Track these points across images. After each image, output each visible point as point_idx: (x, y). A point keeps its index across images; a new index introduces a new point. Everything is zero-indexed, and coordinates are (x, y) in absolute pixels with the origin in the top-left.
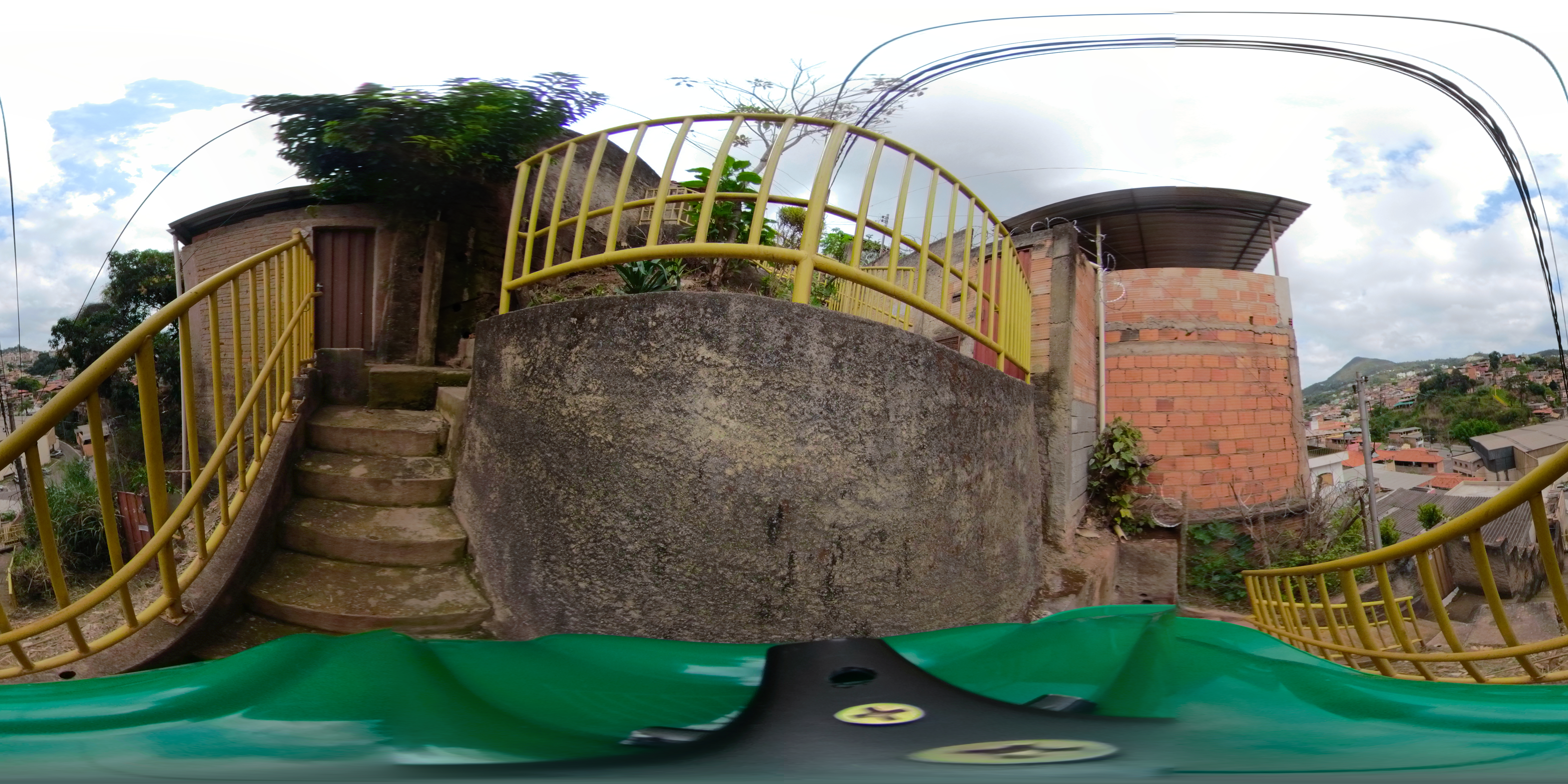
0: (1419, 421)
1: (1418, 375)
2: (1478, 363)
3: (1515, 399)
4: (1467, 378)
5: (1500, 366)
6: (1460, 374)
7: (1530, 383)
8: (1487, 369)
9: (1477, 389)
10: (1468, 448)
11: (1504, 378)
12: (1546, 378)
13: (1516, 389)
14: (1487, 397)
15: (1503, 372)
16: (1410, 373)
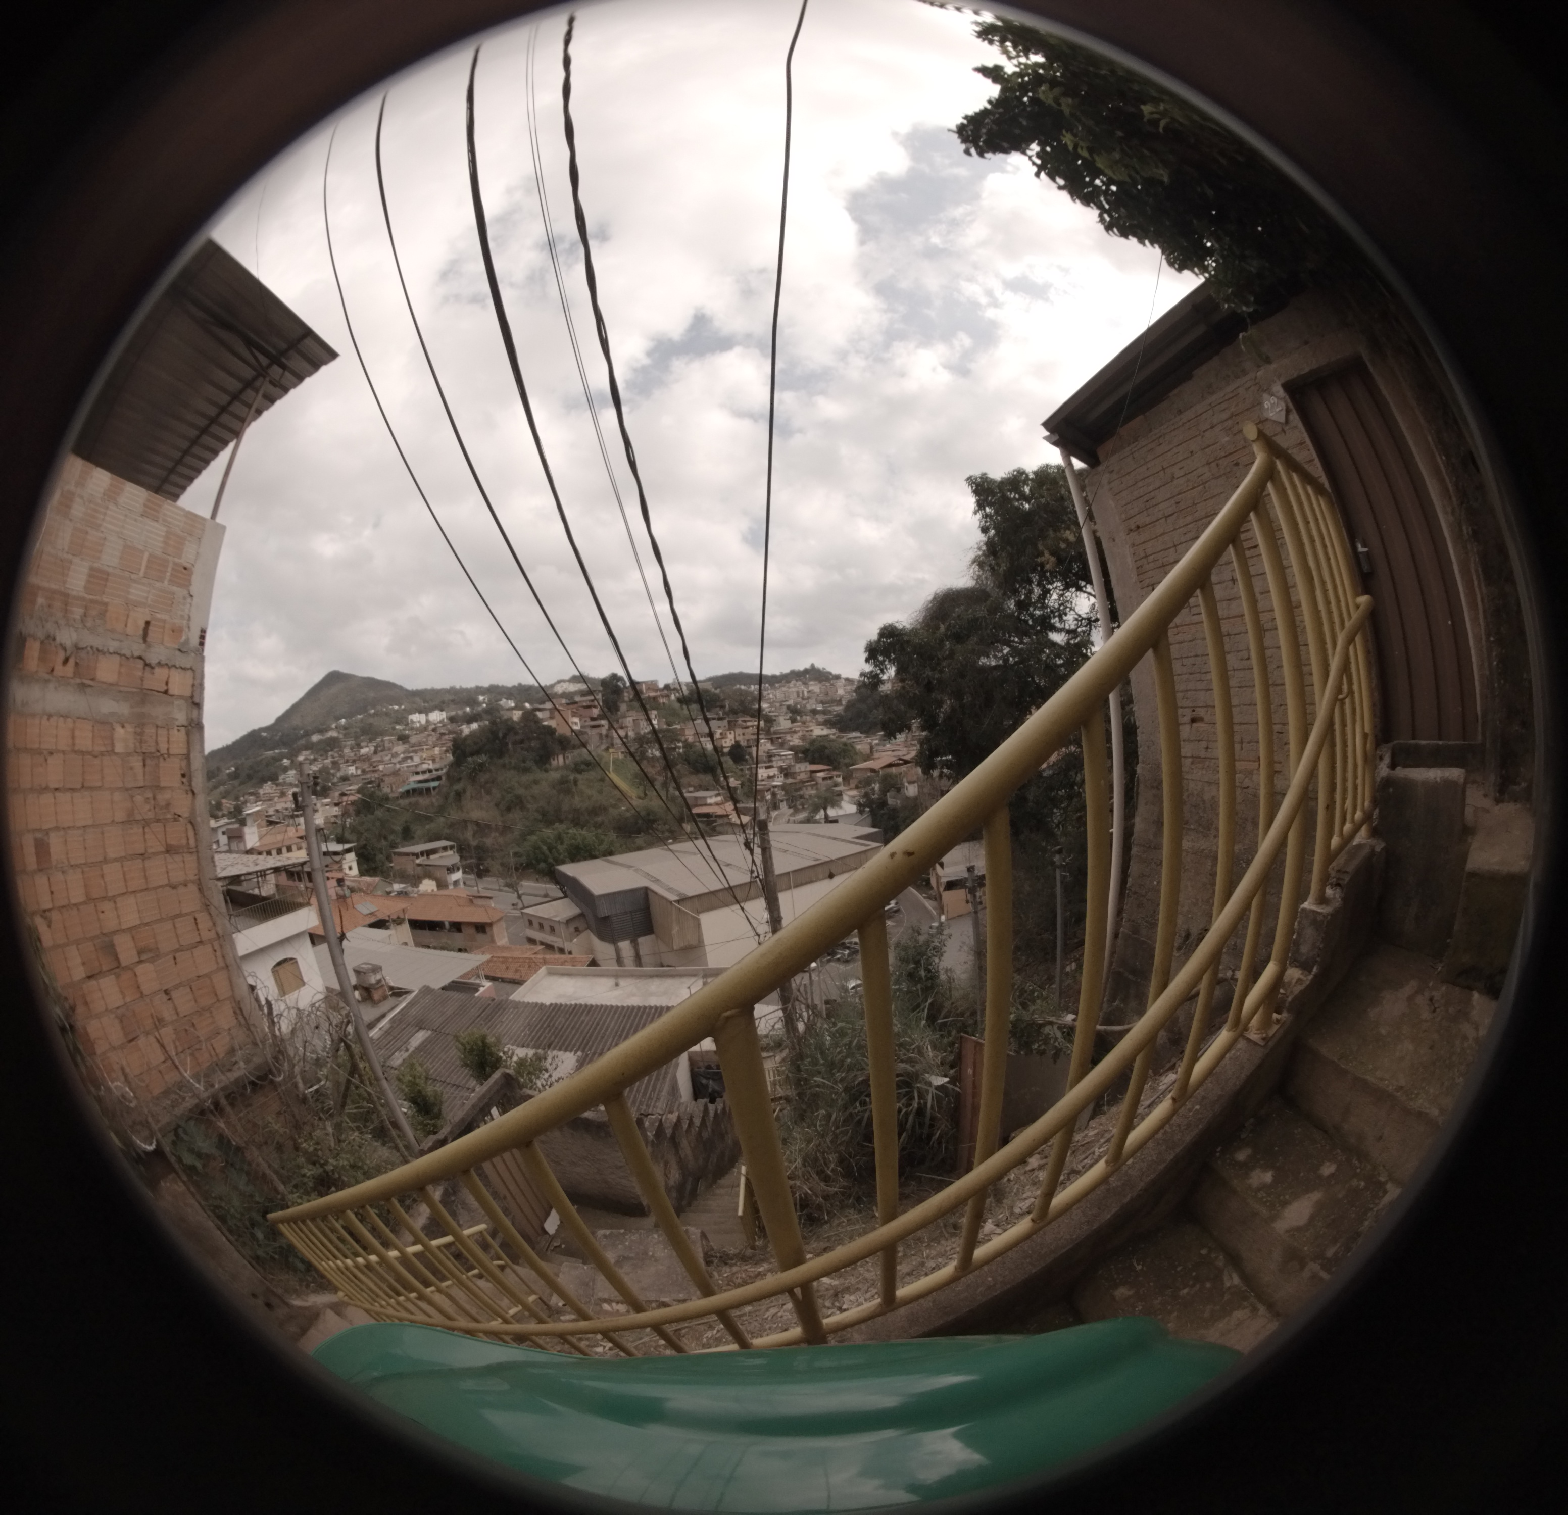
0: (452, 825)
1: (452, 719)
2: (578, 699)
3: (653, 781)
4: (550, 731)
5: (623, 707)
6: (537, 721)
7: (687, 746)
8: (595, 712)
9: (572, 756)
10: (553, 889)
11: (631, 734)
12: (723, 737)
13: (654, 758)
14: (593, 774)
15: (629, 721)
16: (436, 716)
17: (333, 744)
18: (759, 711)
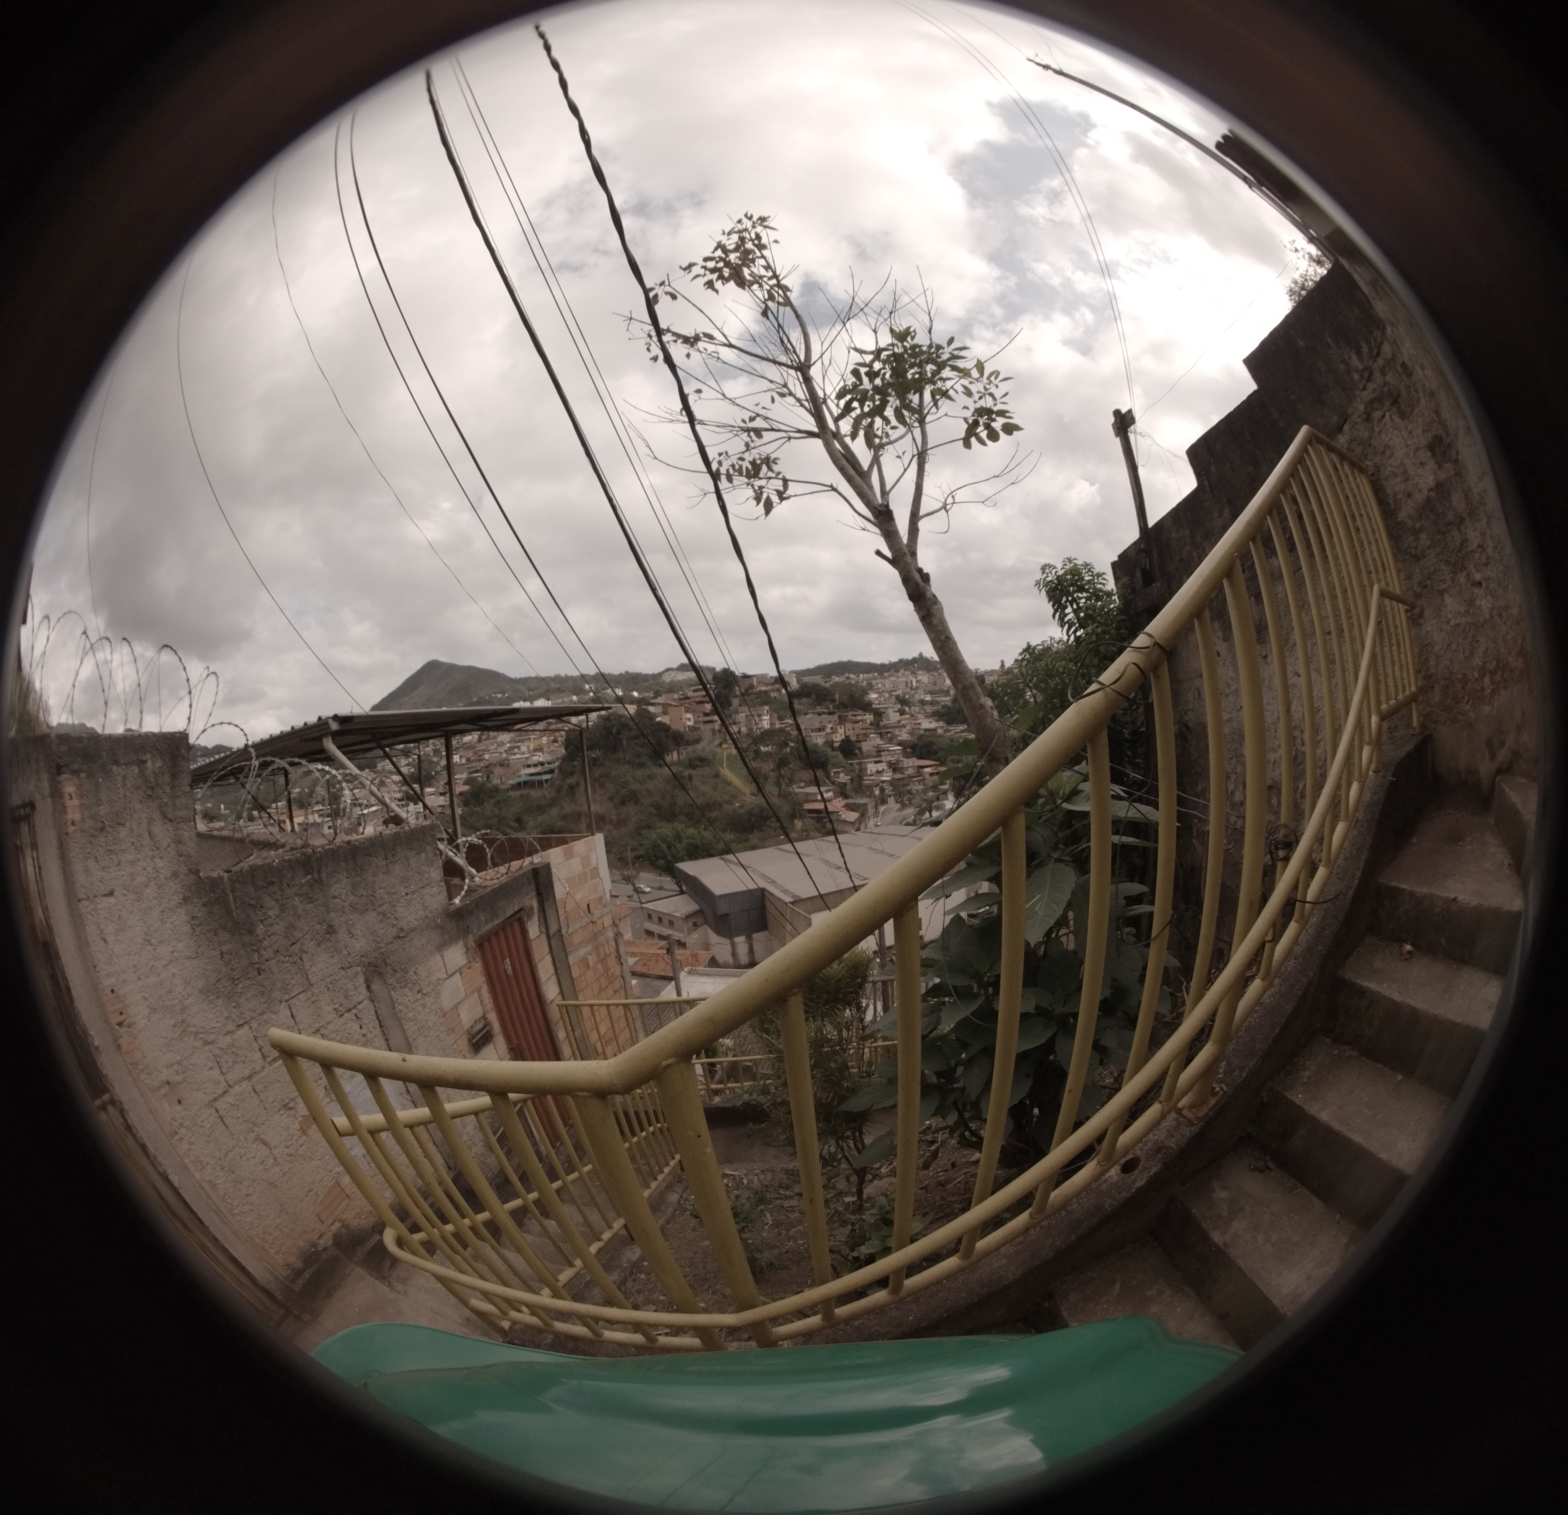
0: (565, 818)
2: (690, 694)
3: (766, 778)
4: (664, 728)
5: (735, 702)
6: (651, 717)
7: (799, 741)
8: (708, 707)
9: (686, 753)
10: (671, 885)
11: (744, 729)
12: (834, 731)
13: (768, 754)
14: (707, 771)
15: (741, 717)
18: (870, 704)
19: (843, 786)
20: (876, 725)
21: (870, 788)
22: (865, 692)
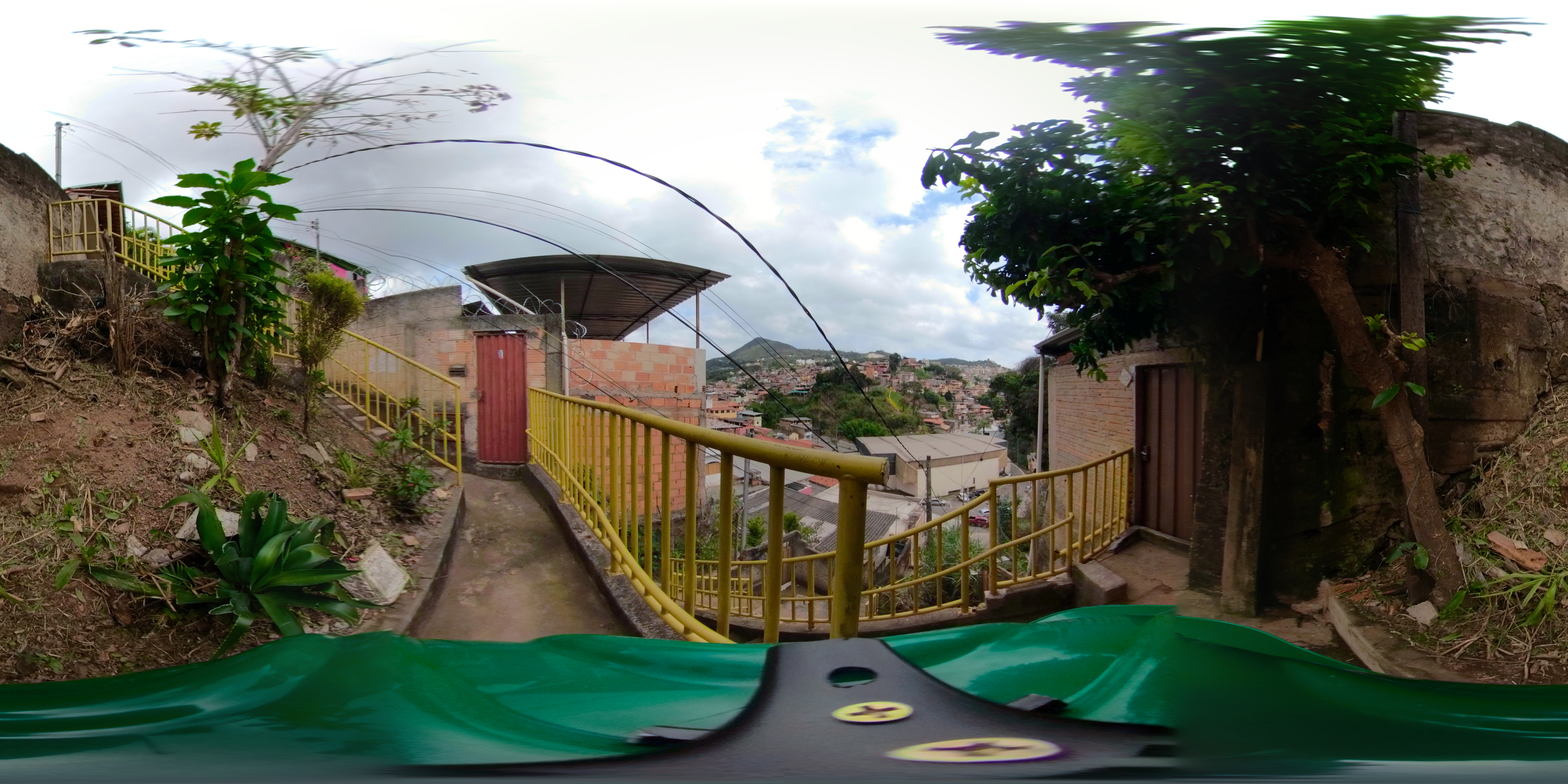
0: (811, 411)
1: (818, 364)
2: (878, 362)
3: (908, 405)
4: (864, 376)
5: (899, 369)
6: (858, 371)
7: (926, 390)
8: (885, 370)
9: (872, 389)
10: (855, 447)
11: (901, 382)
12: (943, 388)
13: (910, 394)
14: (880, 398)
15: (900, 376)
16: (810, 362)
17: (757, 368)
18: (961, 378)
19: (944, 413)
20: (964, 388)
21: (957, 415)
22: (960, 372)
